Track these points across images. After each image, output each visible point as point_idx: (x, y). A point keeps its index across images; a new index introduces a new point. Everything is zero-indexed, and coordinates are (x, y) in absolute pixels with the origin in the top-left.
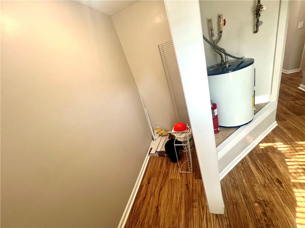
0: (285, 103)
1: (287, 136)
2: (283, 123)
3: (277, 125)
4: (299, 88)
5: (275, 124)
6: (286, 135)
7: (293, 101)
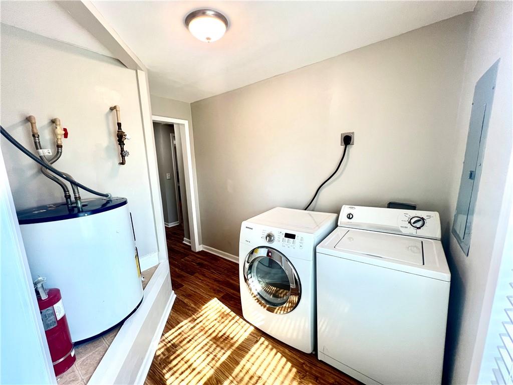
0: (176, 263)
1: (190, 308)
2: (180, 290)
3: (175, 296)
4: (184, 242)
5: (173, 297)
6: (188, 306)
7: (182, 258)
